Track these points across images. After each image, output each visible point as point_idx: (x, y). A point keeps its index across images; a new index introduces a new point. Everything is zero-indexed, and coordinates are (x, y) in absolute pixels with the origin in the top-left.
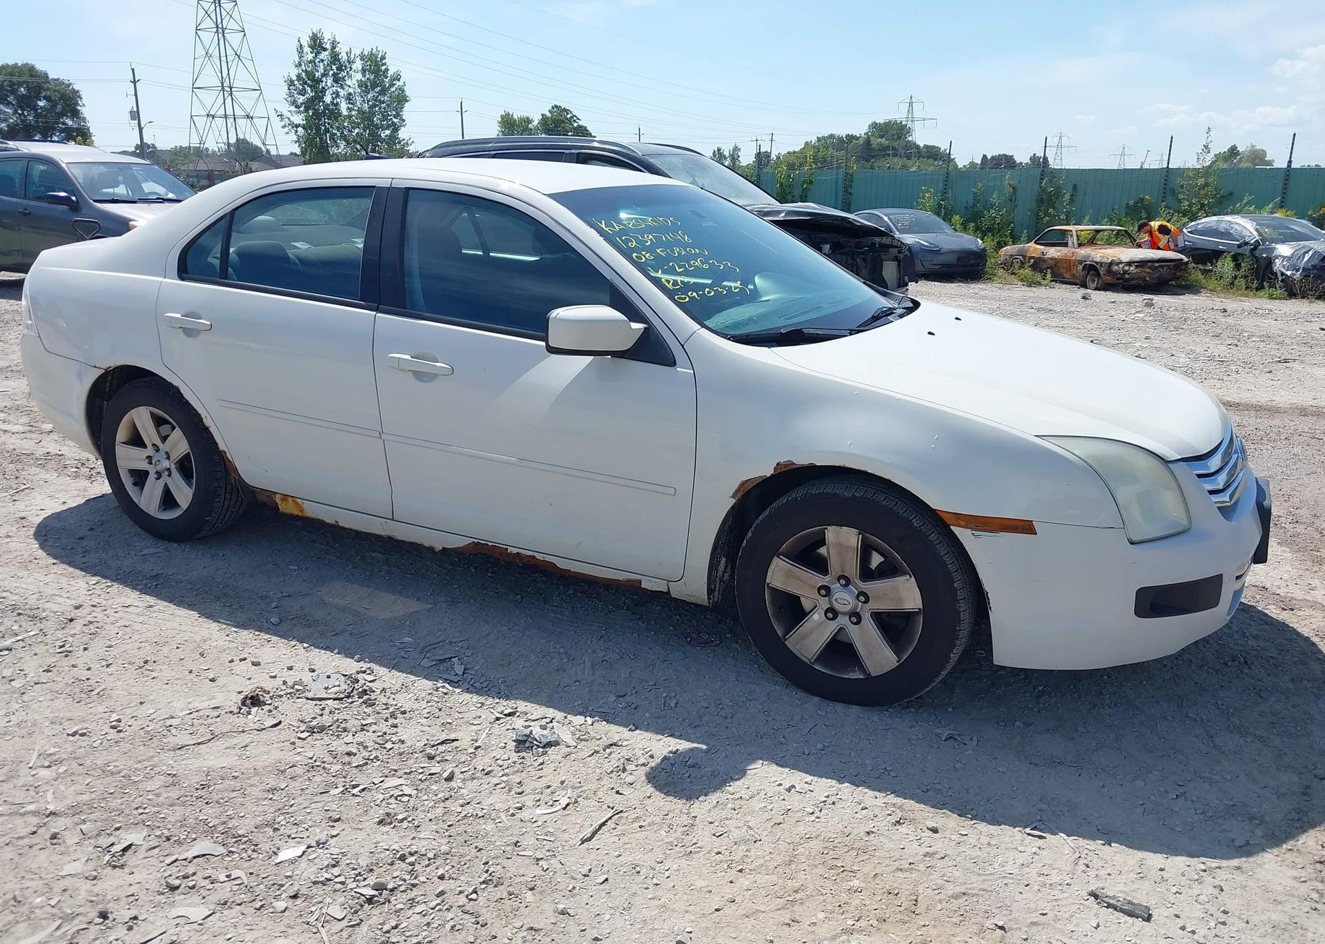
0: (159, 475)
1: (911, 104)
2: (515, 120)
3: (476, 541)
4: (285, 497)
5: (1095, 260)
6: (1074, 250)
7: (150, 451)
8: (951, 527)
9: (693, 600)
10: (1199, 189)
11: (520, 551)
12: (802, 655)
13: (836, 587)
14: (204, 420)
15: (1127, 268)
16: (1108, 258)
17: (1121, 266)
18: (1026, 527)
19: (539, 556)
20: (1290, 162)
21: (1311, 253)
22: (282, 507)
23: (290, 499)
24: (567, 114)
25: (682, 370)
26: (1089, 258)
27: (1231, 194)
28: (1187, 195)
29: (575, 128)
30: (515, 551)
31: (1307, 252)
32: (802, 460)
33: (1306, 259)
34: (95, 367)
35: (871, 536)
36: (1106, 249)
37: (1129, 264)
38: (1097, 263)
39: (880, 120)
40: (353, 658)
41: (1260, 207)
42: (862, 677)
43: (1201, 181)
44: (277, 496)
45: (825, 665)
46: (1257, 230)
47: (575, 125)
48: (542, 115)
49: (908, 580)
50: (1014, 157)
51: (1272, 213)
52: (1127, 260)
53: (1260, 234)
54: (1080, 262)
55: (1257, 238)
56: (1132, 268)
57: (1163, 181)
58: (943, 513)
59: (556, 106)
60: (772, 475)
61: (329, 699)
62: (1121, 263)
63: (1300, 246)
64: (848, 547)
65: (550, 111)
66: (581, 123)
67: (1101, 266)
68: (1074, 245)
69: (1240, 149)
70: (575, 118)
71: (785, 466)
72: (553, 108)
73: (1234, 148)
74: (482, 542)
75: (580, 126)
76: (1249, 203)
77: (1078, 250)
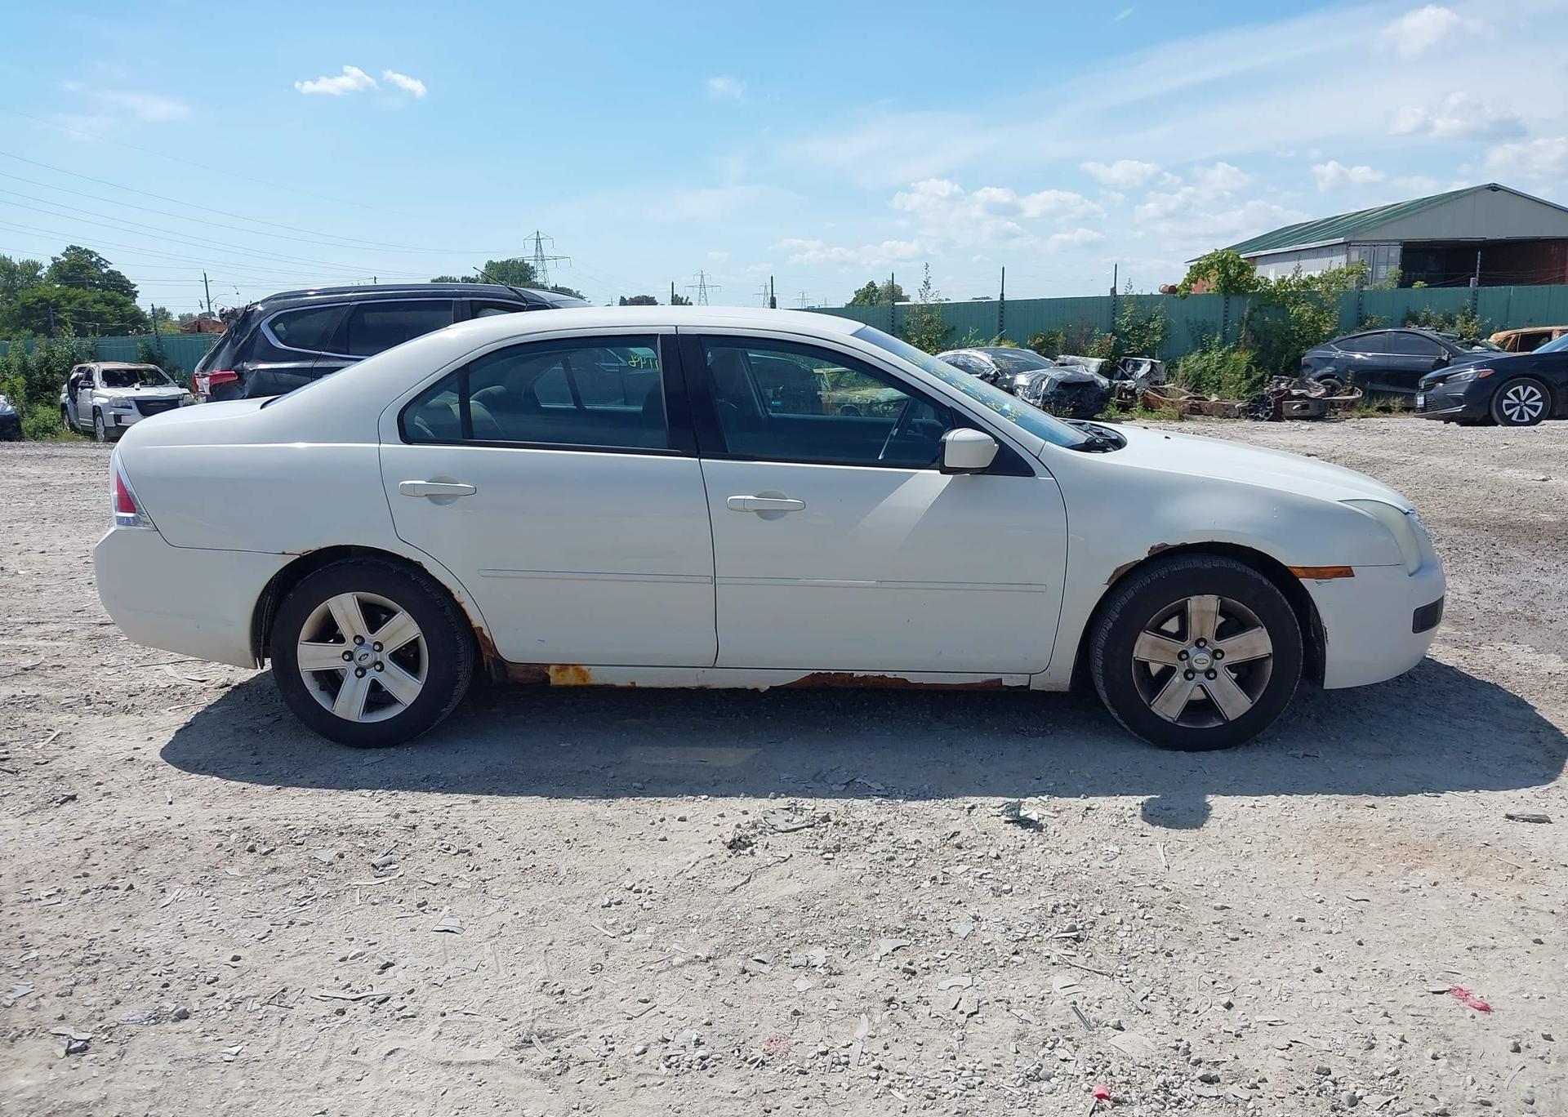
0: (362, 671)
1: (538, 240)
2: (16, 266)
3: (816, 672)
4: (563, 667)
5: (854, 402)
6: (828, 393)
7: (349, 645)
8: (1300, 579)
9: (1053, 689)
10: (925, 325)
11: (867, 673)
12: (1167, 716)
13: (1192, 650)
14: (456, 596)
15: (886, 408)
16: (867, 400)
17: (880, 406)
18: (1346, 572)
19: (889, 675)
20: (1002, 295)
21: (1047, 380)
22: (556, 679)
23: (571, 668)
24: (92, 257)
25: (1043, 478)
26: (847, 401)
27: (954, 329)
28: (915, 332)
29: (104, 275)
30: (862, 674)
31: (1044, 380)
32: (1174, 541)
33: (1044, 387)
34: (284, 553)
35: (1230, 600)
36: (859, 390)
37: (888, 403)
38: (856, 404)
39: (498, 259)
40: (768, 797)
41: (987, 342)
42: (1221, 724)
43: (928, 317)
44: (552, 668)
45: (1186, 722)
46: (994, 362)
47: (105, 271)
48: (54, 259)
49: (1260, 631)
50: (656, 299)
51: (999, 345)
52: (885, 400)
53: (997, 366)
54: (838, 405)
55: (996, 369)
56: (890, 408)
57: (890, 318)
58: (1295, 570)
59: (73, 248)
60: (1146, 559)
61: (803, 828)
62: (881, 403)
63: (1037, 375)
64: (1209, 612)
65: (64, 255)
66: (111, 267)
67: (861, 408)
68: (828, 388)
69: (878, 285)
70: (103, 262)
71: (1158, 548)
72: (68, 250)
73: (872, 284)
74: (823, 672)
75: (112, 272)
76: (975, 337)
77: (833, 393)
